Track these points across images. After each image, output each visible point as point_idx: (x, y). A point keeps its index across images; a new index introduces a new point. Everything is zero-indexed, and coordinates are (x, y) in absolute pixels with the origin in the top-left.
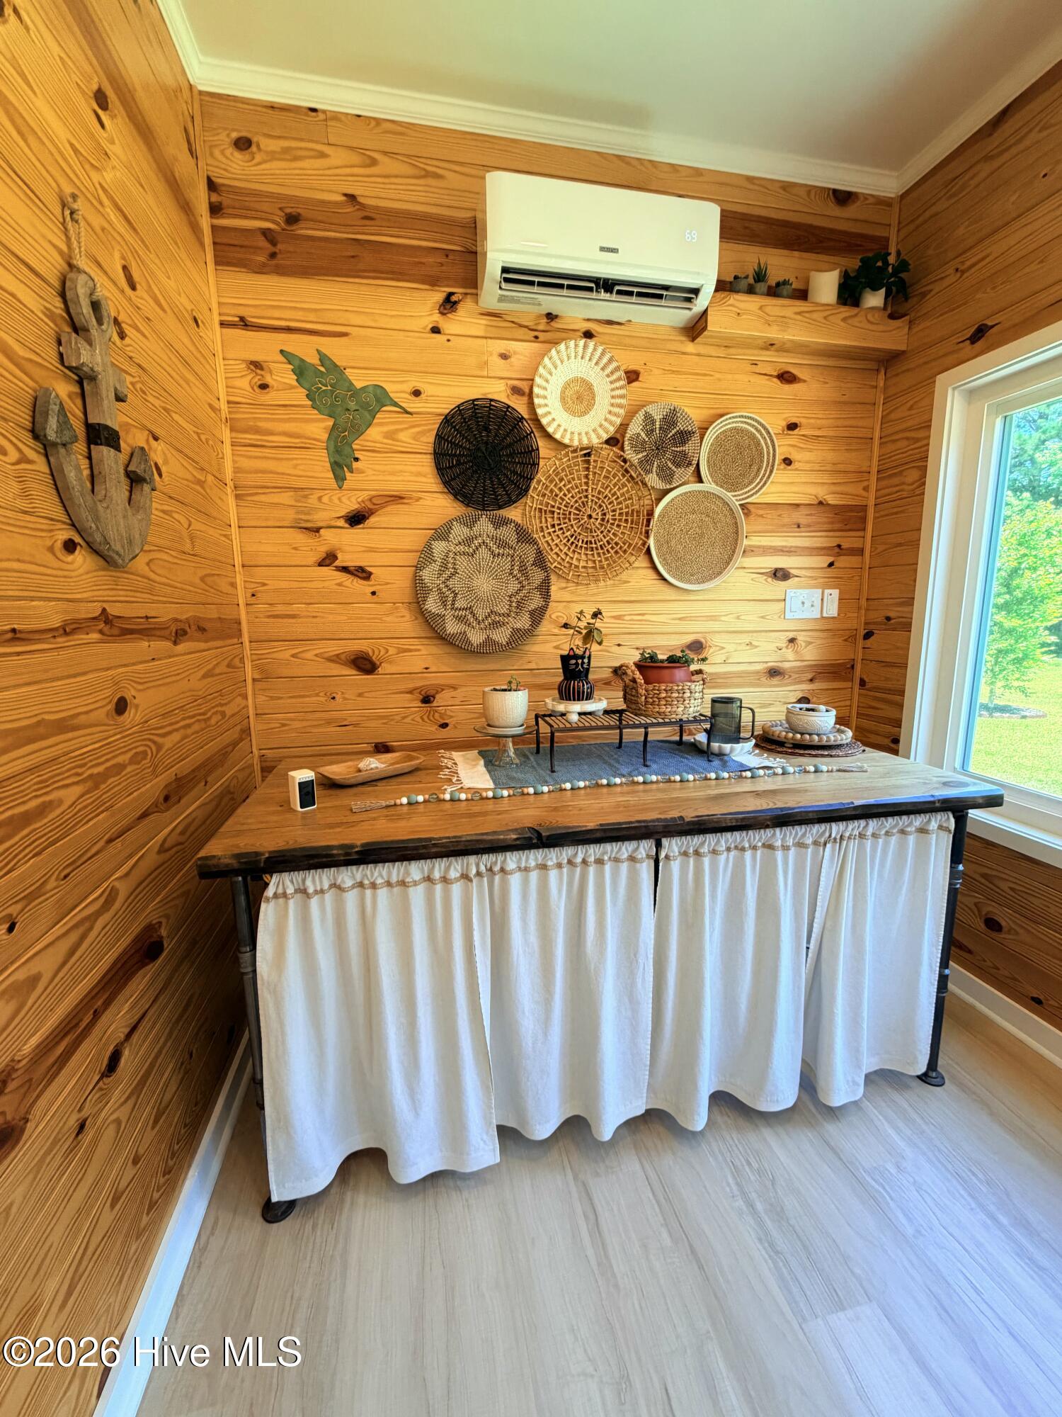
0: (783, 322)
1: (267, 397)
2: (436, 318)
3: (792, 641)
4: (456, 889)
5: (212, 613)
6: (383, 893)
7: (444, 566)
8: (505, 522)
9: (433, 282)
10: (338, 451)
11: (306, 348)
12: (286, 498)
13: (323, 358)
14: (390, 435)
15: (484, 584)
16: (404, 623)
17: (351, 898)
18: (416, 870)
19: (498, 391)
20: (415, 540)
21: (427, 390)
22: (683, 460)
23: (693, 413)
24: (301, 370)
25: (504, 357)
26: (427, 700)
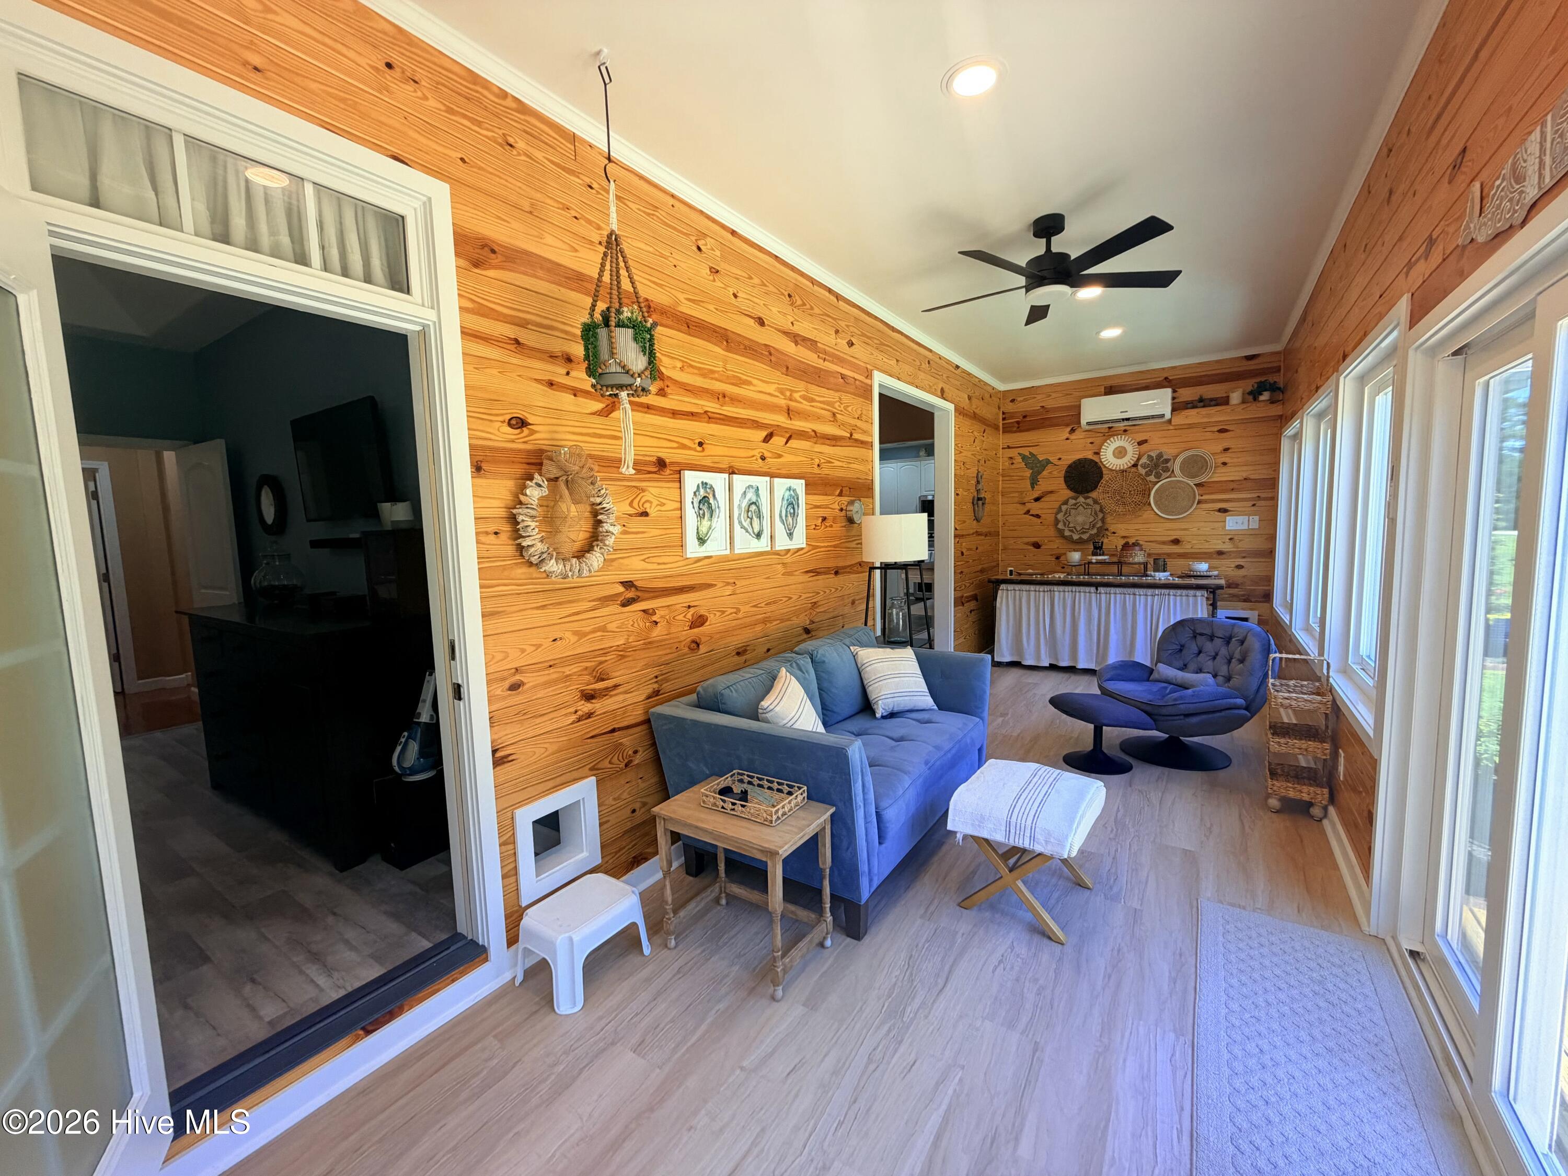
0: (1208, 416)
1: (1013, 467)
2: (1068, 435)
3: (1230, 539)
4: (1042, 593)
5: (993, 530)
6: (1024, 592)
7: (1066, 513)
8: (1089, 497)
9: (1067, 425)
10: (1033, 479)
11: (1026, 452)
12: (1016, 495)
13: (1031, 453)
14: (1050, 473)
15: (1080, 519)
16: (1052, 532)
17: (1018, 592)
18: (1032, 588)
19: (1089, 455)
20: (1057, 505)
21: (1063, 457)
22: (1166, 470)
23: (1168, 452)
24: (1024, 458)
25: (1092, 443)
26: (1058, 558)
